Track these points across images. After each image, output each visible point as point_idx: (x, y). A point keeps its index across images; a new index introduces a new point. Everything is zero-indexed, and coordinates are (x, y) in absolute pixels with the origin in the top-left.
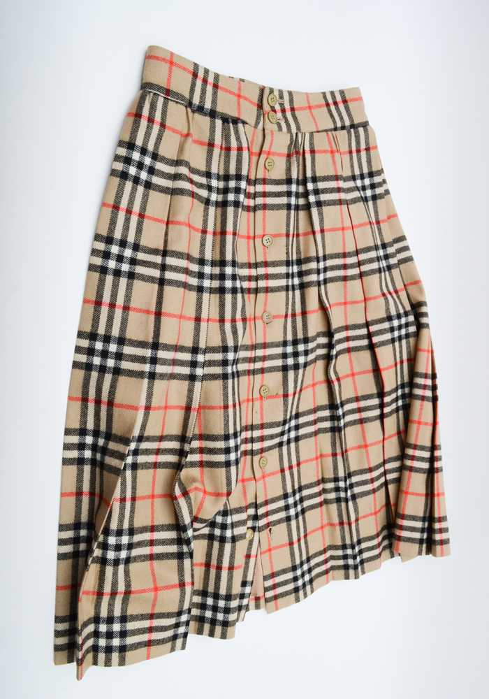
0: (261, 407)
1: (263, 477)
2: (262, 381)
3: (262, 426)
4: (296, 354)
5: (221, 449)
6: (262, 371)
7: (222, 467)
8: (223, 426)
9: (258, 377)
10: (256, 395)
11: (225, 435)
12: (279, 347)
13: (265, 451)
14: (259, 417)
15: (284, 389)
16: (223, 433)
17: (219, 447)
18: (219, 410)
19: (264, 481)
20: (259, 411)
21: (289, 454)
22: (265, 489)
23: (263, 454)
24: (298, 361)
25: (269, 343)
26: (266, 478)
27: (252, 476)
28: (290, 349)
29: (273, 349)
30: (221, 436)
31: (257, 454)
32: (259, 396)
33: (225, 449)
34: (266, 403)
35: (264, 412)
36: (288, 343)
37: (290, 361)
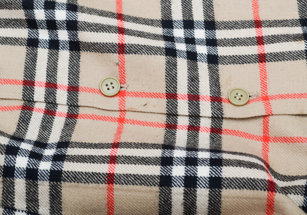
0: (137, 95)
1: (266, 98)
2: (92, 90)
3: (172, 96)
4: (52, 25)
5: (186, 194)
6: (73, 89)
7: (219, 195)
8: (144, 188)
9: (83, 98)
10: (115, 103)
11: (161, 185)
12: (36, 55)
13: (219, 92)
14: (154, 100)
15: (109, 51)
16: (156, 189)
17: (182, 197)
18: (115, 193)
19: (273, 98)
20: (144, 100)
21: (235, 42)
22: (288, 96)
23: (224, 96)
24: (63, 22)
25: (26, 76)
26: (270, 93)
27: (261, 121)
28: (44, 35)
29: (38, 67)
30: (161, 192)
31: (220, 109)
32: (117, 99)
33: (186, 186)
34: (131, 86)
35: (147, 90)
36: (33, 36)
37: (63, 35)
